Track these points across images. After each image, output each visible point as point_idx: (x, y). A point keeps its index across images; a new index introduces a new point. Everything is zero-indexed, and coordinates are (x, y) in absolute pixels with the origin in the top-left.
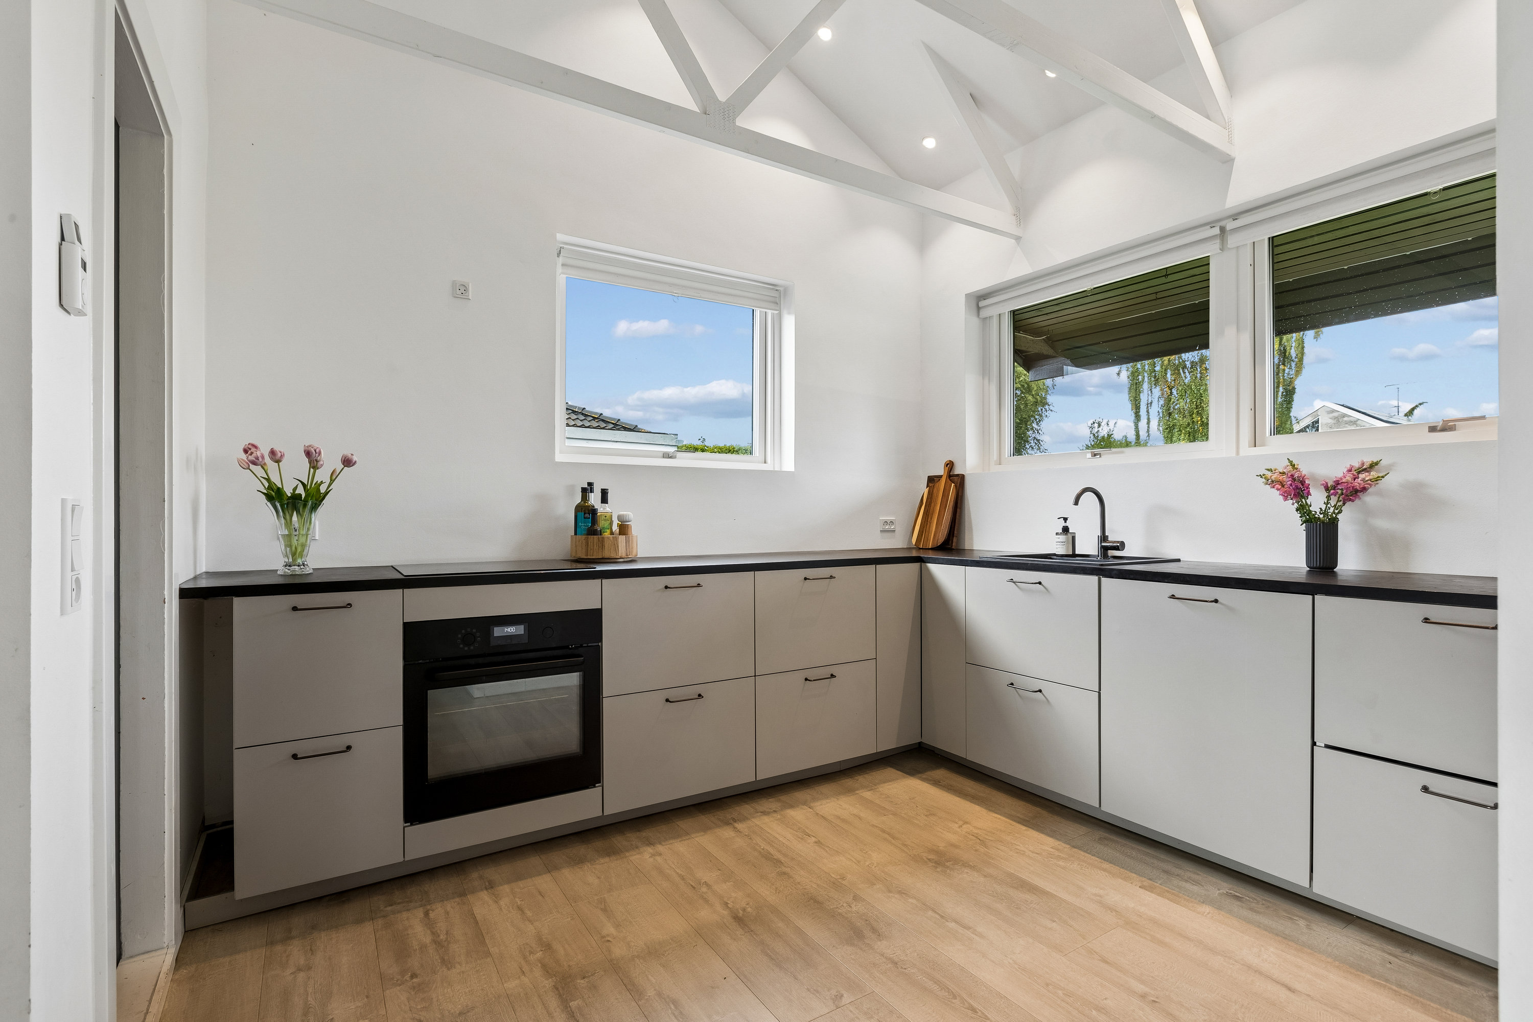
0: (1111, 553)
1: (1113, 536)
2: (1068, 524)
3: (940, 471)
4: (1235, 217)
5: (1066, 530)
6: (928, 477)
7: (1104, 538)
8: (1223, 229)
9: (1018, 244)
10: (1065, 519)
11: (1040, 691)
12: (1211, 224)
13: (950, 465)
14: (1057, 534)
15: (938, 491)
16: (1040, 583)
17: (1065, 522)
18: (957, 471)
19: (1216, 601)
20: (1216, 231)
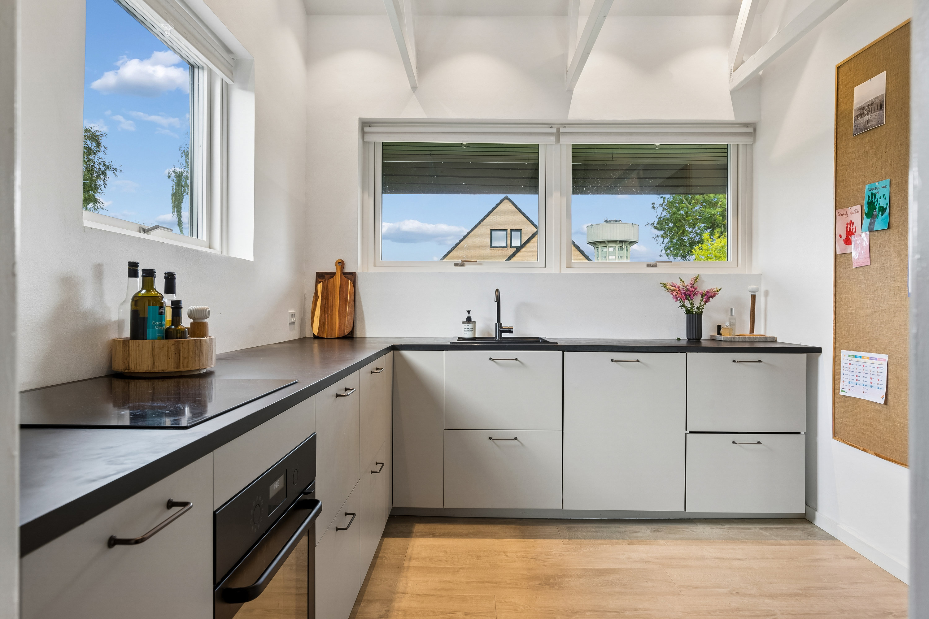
0: (504, 335)
1: (505, 324)
2: (470, 315)
3: (332, 268)
4: (564, 125)
5: (469, 320)
6: (317, 273)
7: (499, 325)
8: (558, 130)
9: (414, 92)
10: (469, 312)
11: (516, 439)
12: (550, 125)
13: (341, 264)
14: (464, 322)
15: (334, 286)
16: (516, 359)
17: (469, 314)
18: (348, 269)
19: (638, 361)
20: (554, 130)
